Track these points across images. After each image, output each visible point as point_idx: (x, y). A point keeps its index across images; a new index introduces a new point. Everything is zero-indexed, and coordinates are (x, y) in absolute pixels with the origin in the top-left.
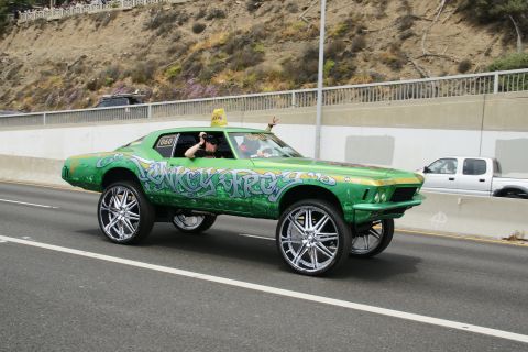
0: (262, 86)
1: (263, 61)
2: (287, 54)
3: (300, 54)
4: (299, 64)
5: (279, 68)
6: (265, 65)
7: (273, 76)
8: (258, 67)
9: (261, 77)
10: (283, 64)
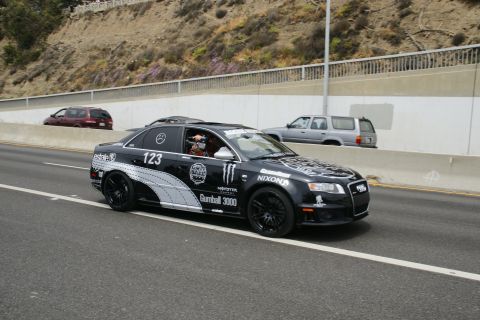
0: (276, 63)
1: (277, 40)
2: (298, 34)
3: (310, 33)
4: (308, 43)
5: (291, 46)
6: (279, 44)
7: (286, 54)
8: (272, 46)
9: (276, 55)
10: (294, 43)
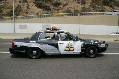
0: (3, 17)
1: (3, 12)
2: (8, 11)
3: (10, 11)
4: (10, 13)
6: (3, 13)
7: (5, 15)
9: (3, 15)
10: (7, 13)
